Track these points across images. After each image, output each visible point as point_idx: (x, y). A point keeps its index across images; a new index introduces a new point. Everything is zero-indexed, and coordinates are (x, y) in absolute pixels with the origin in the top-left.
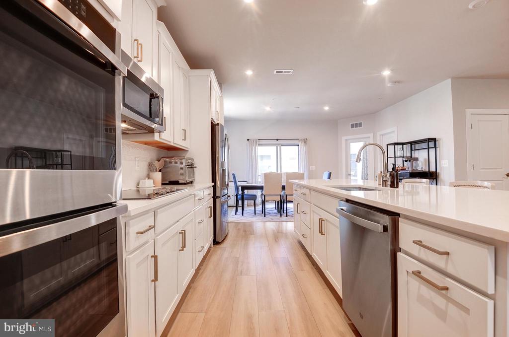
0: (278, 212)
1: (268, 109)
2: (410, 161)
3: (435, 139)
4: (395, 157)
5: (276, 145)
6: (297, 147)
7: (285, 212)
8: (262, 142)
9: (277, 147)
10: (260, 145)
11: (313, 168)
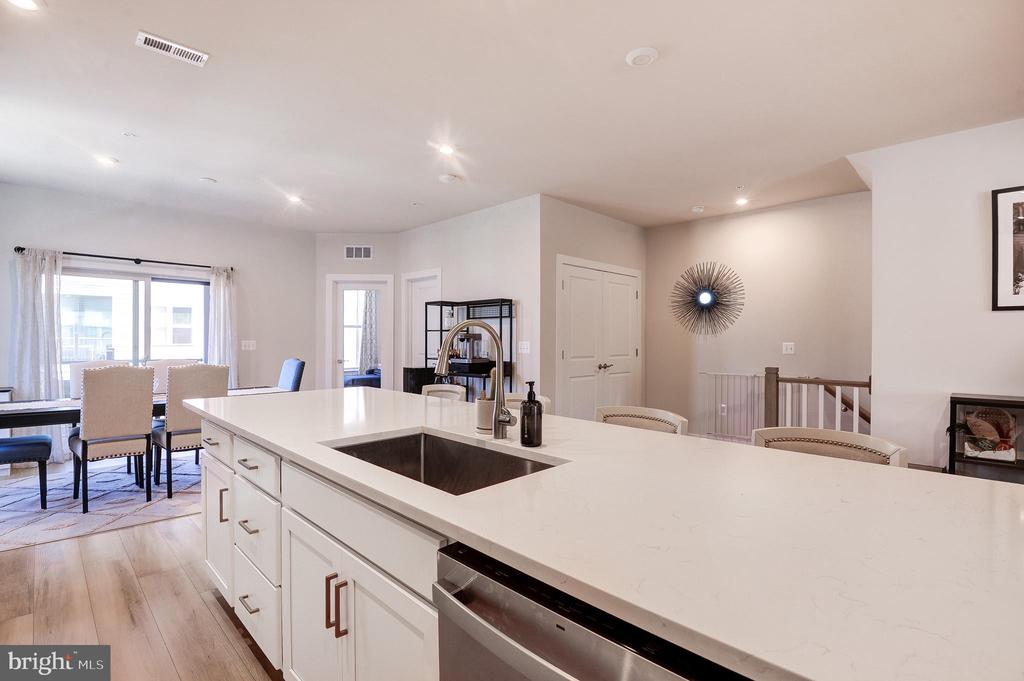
0: (139, 482)
1: (104, 162)
2: (468, 340)
3: (511, 301)
4: (442, 331)
5: (136, 277)
6: (201, 287)
7: (163, 478)
8: (75, 262)
9: (136, 282)
10: (67, 270)
11: (250, 345)
